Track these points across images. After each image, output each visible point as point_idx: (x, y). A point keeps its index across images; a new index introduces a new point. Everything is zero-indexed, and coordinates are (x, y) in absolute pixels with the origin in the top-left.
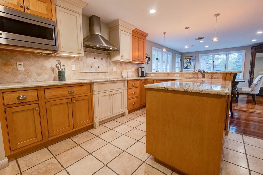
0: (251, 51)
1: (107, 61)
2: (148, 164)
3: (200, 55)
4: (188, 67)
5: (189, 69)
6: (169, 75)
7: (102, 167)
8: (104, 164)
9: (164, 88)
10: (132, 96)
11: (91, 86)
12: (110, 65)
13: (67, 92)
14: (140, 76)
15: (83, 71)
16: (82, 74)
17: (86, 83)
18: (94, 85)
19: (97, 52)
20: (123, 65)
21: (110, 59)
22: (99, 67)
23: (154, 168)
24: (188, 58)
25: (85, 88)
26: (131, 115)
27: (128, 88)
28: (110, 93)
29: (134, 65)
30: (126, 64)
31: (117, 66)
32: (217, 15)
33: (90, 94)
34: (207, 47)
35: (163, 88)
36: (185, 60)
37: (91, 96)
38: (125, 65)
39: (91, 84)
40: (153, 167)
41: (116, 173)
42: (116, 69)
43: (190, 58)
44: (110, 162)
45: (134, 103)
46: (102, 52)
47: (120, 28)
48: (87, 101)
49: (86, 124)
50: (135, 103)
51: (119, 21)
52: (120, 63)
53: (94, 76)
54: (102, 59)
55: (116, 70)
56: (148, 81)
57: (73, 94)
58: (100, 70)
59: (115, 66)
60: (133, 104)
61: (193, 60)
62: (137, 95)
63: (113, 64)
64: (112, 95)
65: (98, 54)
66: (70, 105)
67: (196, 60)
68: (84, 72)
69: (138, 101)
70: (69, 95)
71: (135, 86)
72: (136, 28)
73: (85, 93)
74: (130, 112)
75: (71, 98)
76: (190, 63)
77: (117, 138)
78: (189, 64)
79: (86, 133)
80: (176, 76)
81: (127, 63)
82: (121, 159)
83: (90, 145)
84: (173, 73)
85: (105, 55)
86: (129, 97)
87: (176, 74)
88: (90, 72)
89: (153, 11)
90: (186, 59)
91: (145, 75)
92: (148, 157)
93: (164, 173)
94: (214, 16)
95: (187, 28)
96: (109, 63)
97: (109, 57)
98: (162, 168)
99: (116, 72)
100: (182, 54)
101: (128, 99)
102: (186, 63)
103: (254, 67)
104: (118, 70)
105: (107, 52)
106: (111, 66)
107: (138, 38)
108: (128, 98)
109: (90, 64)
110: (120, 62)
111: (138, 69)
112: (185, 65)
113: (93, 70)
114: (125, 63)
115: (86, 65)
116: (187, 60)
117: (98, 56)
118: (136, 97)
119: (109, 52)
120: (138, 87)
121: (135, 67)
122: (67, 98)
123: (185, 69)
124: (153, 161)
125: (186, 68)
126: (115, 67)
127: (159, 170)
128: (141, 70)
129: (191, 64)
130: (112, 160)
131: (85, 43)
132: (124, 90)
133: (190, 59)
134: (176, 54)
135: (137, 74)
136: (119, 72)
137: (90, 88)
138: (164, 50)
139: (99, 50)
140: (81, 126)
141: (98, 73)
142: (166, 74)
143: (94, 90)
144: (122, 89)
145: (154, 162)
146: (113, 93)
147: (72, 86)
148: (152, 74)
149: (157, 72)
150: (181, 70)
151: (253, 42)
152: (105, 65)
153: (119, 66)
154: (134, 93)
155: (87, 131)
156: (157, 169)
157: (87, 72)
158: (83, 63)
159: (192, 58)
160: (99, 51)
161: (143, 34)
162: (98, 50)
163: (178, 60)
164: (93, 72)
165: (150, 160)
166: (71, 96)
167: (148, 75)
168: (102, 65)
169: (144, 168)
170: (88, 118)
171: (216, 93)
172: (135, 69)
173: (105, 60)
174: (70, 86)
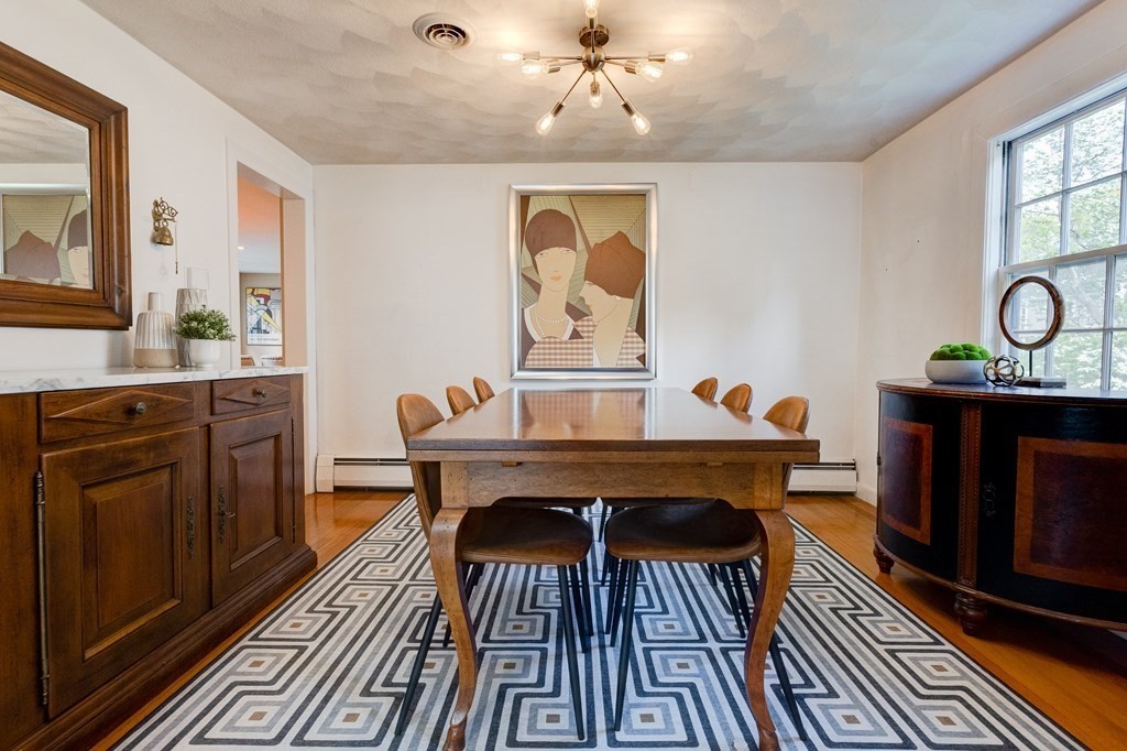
4: (263, 327)
5: (265, 332)
24: (260, 292)
36: (252, 302)
43: (267, 292)
61: (278, 302)
76: (269, 312)
78: (267, 316)
90: (255, 297)
102: (254, 311)
112: (252, 320)
116: (259, 301)
123: (252, 332)
125: (257, 329)
129: (270, 315)
133: (267, 298)
159: (273, 295)
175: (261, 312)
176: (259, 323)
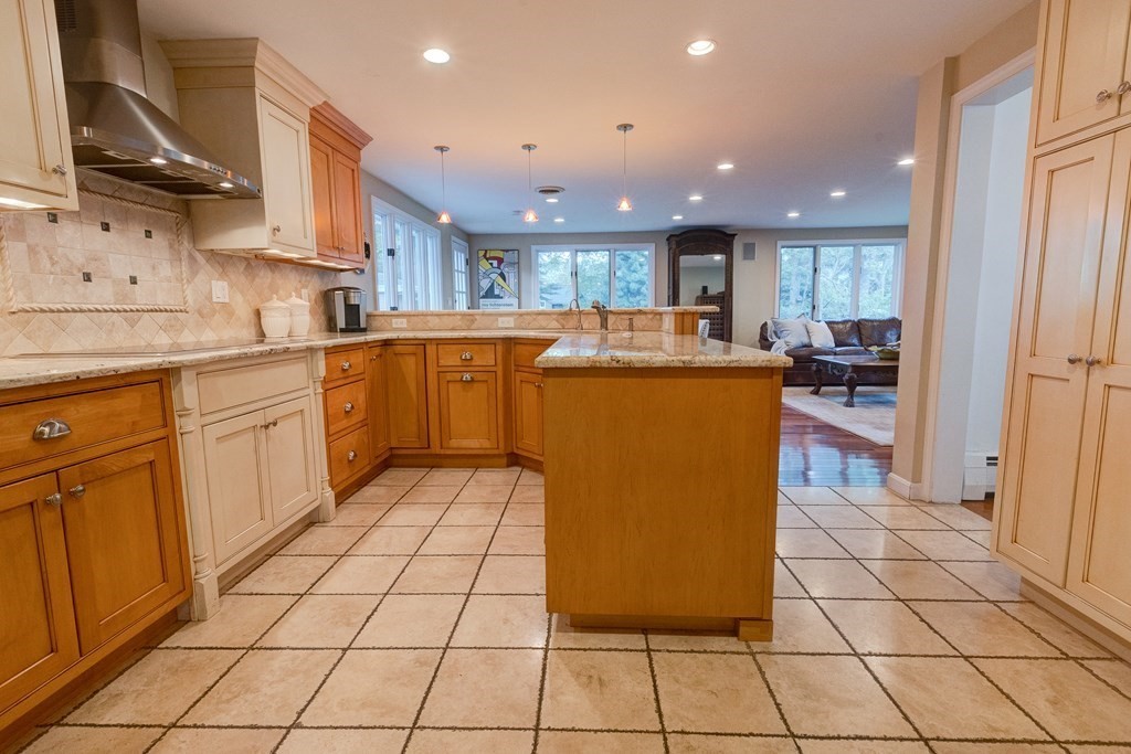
0: (667, 248)
1: (176, 246)
2: (565, 649)
3: (534, 248)
4: (496, 292)
5: (498, 297)
6: (473, 321)
7: (407, 742)
8: (404, 728)
9: (618, 362)
10: (344, 423)
11: (161, 387)
12: (194, 273)
13: (26, 437)
14: (342, 330)
15: (30, 299)
16: (28, 322)
17: (141, 372)
18: (183, 382)
19: (117, 194)
20: (262, 274)
21: (195, 237)
22: (134, 281)
23: (590, 649)
24: (493, 254)
25: (128, 402)
26: (353, 514)
27: (329, 386)
28: (259, 419)
29: (308, 278)
30: (273, 271)
31: (232, 277)
32: (625, 127)
33: (161, 433)
34: (559, 220)
35: (614, 364)
36: (484, 265)
37: (167, 443)
38: (270, 274)
39: (161, 380)
40: (585, 650)
41: (481, 729)
42: (227, 290)
43: (500, 254)
44: (422, 708)
45: (352, 454)
46: (146, 193)
47: (261, 86)
48: (145, 475)
49: (151, 612)
50: (355, 456)
51: (255, 49)
52: (244, 264)
53: (111, 331)
54: (148, 234)
55: (227, 301)
56: (399, 349)
57: (63, 446)
58: (141, 296)
59: (223, 275)
60: (350, 461)
61: (513, 264)
62: (361, 416)
63: (208, 267)
64: (267, 427)
65: (125, 204)
66: (49, 518)
67: (522, 265)
68: (42, 311)
69: (366, 441)
70: (37, 451)
71: (351, 372)
72: (325, 103)
73: (133, 433)
74: (342, 497)
75: (56, 471)
76: (502, 276)
77: (369, 618)
78: (500, 281)
79: (157, 661)
80: (500, 325)
81: (276, 266)
82: (458, 680)
83: (250, 697)
84: (490, 315)
85: (163, 212)
86: (333, 429)
87: (500, 319)
88: (81, 311)
89: (437, 55)
90: (487, 259)
91: (363, 325)
92: (549, 629)
93: (626, 650)
94: (619, 127)
95: (528, 147)
96: (191, 258)
97: (185, 229)
98: (614, 640)
99: (226, 308)
100: (470, 237)
101: (331, 439)
102: (486, 275)
103: (678, 297)
104: (239, 298)
105: (174, 195)
106: (201, 277)
107: (330, 151)
108: (328, 435)
109: (79, 258)
110: (246, 259)
111: (327, 297)
112: (485, 284)
113: (100, 294)
114: (269, 265)
115: (48, 266)
116: (491, 264)
117: (126, 217)
118: (359, 425)
119: (187, 202)
120: (361, 377)
121: (314, 286)
122: (29, 474)
123: (483, 297)
124: (573, 634)
125: (490, 294)
126: (220, 283)
127: (609, 650)
128: (346, 299)
129: (504, 279)
130: (425, 698)
131: (82, 133)
132: (312, 394)
133: (500, 261)
134: (453, 238)
135: (323, 319)
136: (243, 312)
137: (157, 400)
138: (445, 219)
139: (133, 179)
140: (125, 629)
141: (133, 314)
142: (459, 317)
143: (187, 405)
144: (306, 392)
145: (579, 634)
146: (271, 415)
147: (56, 392)
148: (399, 320)
149: (394, 309)
150: (472, 305)
151: (675, 221)
152: (166, 270)
153: (243, 279)
154: (352, 407)
155: (153, 648)
156: (601, 649)
157: (59, 306)
158: (32, 250)
159: (507, 257)
160: (130, 190)
161: (351, 133)
162: (126, 183)
163: (459, 260)
164: (98, 311)
165: (560, 634)
166: (54, 456)
167: (376, 323)
168: (154, 268)
169: (562, 667)
170: (159, 575)
171: (764, 364)
172: (313, 297)
173: (165, 244)
174: (42, 394)
175: (494, 276)
176: (492, 287)
